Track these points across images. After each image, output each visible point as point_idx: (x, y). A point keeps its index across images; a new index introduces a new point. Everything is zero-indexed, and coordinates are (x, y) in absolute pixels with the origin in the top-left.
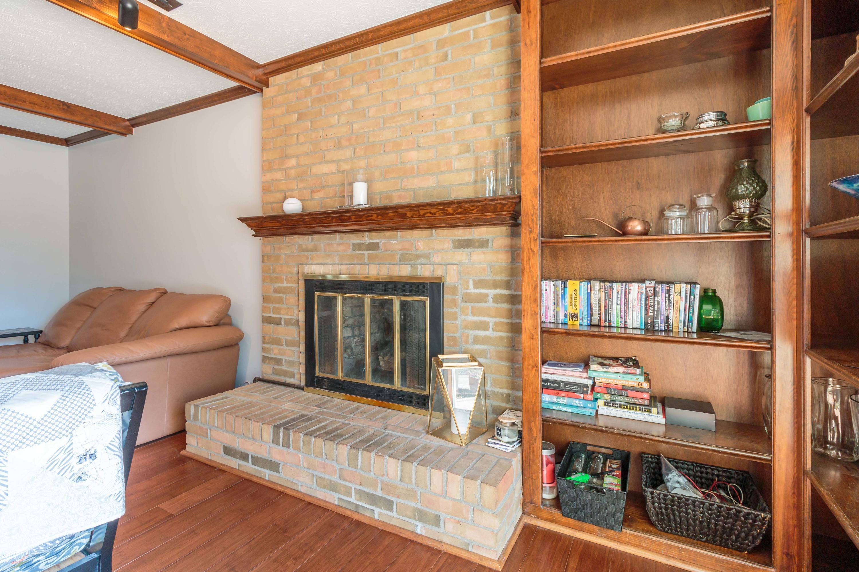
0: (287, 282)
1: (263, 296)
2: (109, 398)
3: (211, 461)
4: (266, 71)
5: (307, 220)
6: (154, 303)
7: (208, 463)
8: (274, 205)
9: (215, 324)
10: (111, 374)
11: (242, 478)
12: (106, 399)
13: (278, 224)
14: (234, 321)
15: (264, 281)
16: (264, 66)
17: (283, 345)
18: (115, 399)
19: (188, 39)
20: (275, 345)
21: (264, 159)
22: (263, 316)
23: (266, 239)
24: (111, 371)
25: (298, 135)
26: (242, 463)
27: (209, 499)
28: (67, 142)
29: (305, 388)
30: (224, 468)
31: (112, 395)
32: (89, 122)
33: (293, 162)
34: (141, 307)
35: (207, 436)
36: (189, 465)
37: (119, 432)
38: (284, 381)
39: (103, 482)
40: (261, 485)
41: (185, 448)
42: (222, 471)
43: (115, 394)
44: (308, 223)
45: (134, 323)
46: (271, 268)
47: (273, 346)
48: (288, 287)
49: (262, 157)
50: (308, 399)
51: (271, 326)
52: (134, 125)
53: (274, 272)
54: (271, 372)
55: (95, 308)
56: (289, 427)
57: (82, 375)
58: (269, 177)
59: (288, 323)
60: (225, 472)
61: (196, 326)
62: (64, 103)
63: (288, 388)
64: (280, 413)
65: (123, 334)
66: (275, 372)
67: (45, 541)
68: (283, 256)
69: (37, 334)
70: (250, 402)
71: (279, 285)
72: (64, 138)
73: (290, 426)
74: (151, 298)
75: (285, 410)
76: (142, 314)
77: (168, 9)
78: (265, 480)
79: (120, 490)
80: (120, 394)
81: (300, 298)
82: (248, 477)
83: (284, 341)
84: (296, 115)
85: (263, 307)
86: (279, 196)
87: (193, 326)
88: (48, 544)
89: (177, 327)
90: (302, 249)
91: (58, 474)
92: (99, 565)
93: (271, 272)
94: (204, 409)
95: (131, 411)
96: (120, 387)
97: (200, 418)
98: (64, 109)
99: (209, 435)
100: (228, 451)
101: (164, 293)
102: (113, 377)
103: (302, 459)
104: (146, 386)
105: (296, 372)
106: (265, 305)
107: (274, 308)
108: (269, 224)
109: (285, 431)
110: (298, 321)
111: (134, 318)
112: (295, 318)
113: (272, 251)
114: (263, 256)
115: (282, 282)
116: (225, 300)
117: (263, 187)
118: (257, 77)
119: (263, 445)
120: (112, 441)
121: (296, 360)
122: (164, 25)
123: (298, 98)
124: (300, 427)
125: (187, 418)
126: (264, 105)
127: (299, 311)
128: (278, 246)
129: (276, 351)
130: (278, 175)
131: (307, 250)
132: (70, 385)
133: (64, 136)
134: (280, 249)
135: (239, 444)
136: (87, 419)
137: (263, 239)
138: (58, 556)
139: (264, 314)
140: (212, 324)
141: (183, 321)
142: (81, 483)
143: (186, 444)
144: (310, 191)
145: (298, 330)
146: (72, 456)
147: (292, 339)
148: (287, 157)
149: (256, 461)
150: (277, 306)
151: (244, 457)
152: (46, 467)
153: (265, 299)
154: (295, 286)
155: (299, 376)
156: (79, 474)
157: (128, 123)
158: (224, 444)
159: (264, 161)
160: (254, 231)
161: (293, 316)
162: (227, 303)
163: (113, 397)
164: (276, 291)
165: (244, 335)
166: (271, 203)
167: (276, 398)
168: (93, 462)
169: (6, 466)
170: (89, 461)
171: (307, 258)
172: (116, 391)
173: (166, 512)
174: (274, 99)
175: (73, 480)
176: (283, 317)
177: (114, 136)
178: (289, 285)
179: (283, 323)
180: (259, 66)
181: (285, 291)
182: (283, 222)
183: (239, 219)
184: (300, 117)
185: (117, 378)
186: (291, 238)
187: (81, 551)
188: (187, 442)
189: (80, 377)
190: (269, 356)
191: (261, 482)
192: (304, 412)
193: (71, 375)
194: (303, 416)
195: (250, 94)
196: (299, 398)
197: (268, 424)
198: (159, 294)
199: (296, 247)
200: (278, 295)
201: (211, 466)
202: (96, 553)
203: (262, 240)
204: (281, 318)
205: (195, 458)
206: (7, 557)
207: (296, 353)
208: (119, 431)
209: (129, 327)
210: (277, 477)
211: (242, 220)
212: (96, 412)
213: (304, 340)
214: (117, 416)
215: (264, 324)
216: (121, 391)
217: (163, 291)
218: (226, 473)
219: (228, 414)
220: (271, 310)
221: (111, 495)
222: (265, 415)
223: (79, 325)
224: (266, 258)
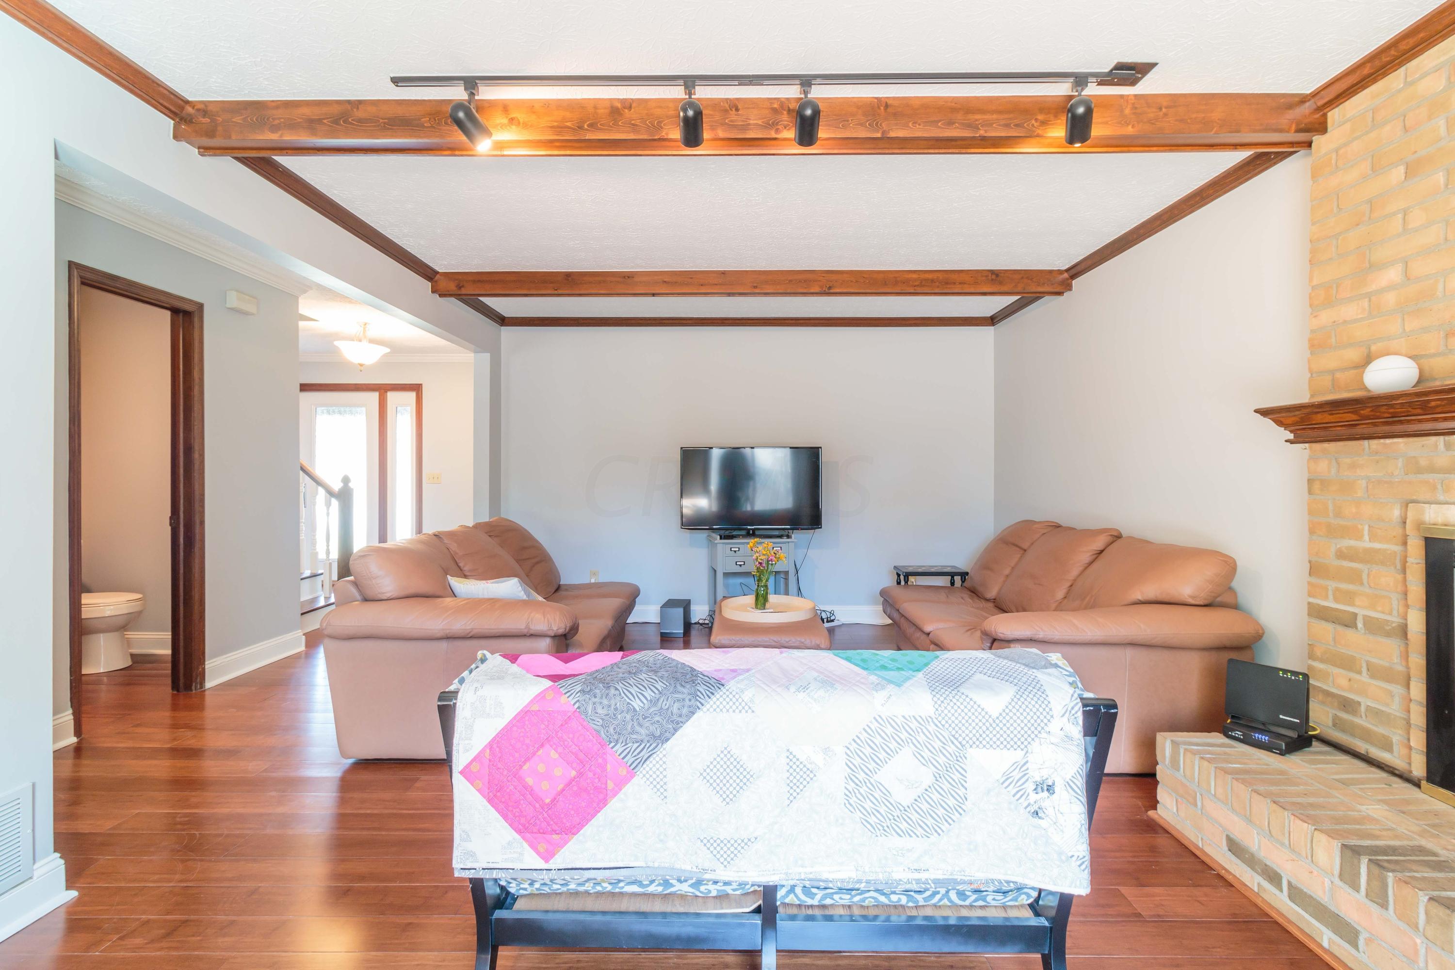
0: (1373, 537)
1: (1310, 562)
2: (1068, 712)
3: (1202, 850)
4: (1320, 103)
5: (1433, 404)
6: (1102, 552)
7: (1198, 853)
8: (1338, 375)
9: (1206, 602)
10: (1068, 673)
11: (1267, 915)
12: (1065, 713)
13: (1354, 417)
14: (1242, 600)
15: (1312, 532)
16: (1315, 95)
17: (1359, 672)
18: (1076, 716)
19: (1166, 115)
20: (1339, 667)
21: (1315, 282)
22: (1309, 603)
23: (1317, 446)
24: (1067, 669)
25: (1405, 212)
26: (1266, 884)
27: (1202, 922)
28: (992, 321)
29: (1424, 783)
30: (1229, 878)
31: (1073, 708)
32: (1019, 289)
33: (1393, 274)
34: (1084, 557)
35: (1196, 805)
36: (1161, 841)
37: (1081, 767)
38: (1363, 752)
39: (1062, 831)
40: (1310, 950)
41: (1155, 808)
42: (1223, 881)
43: (1076, 708)
44: (1439, 410)
45: (1075, 580)
46: (1331, 507)
47: (1336, 671)
48: (1377, 551)
49: (1311, 280)
50: (1436, 814)
51: (1329, 627)
52: (1073, 277)
53: (1338, 514)
54: (1330, 724)
55: (1025, 551)
56: (1386, 864)
57: (1035, 668)
58: (1326, 317)
59: (1374, 627)
60: (1232, 886)
61: (1172, 601)
62: (992, 272)
63: (1374, 769)
64: (1356, 821)
65: (1060, 595)
66: (1337, 723)
67: (1002, 877)
68: (1363, 483)
69: (964, 575)
70: (1282, 772)
71: (1352, 543)
72: (989, 315)
73: (1388, 861)
74: (1099, 543)
75: (1372, 820)
76: (1086, 568)
77: (1133, 82)
78: (1320, 946)
79: (1084, 854)
80: (1081, 709)
81: (1410, 577)
82: (1280, 920)
83: (1364, 665)
84: (1402, 169)
85: (1309, 583)
86: (1353, 355)
87: (1166, 599)
88: (1003, 882)
89: (1140, 598)
90: (1414, 467)
91: (1014, 796)
92: (1050, 938)
93: (1331, 514)
94: (1189, 755)
95: (1095, 739)
96: (1082, 699)
97: (1182, 766)
98: (992, 280)
99: (1199, 804)
100: (1235, 847)
101: (1118, 537)
102: (1071, 679)
103: (1422, 951)
104: (1115, 706)
105: (1395, 739)
106: (1314, 580)
107: (1337, 589)
108: (1327, 418)
109: (1376, 870)
110: (1403, 631)
111: (1075, 572)
112: (1395, 619)
113: (1333, 471)
114: (1310, 481)
115: (1360, 538)
116: (1226, 562)
117: (1310, 340)
118: (1298, 123)
119: (1315, 873)
120: (1073, 777)
121: (1398, 714)
122: (1127, 111)
123: (1406, 130)
124: (1416, 875)
125: (1159, 758)
126: (1315, 174)
127: (1407, 606)
128: (1348, 461)
129: (1343, 682)
130: (1350, 311)
131: (1432, 469)
132: (1024, 679)
133: (989, 313)
134: (1353, 466)
135: (1259, 847)
136: (1044, 735)
137: (1310, 448)
138: (1006, 897)
139: (1311, 600)
140: (1201, 603)
141: (1149, 591)
142: (1036, 821)
143: (1158, 802)
144: (1442, 334)
145: (1402, 649)
146: (1027, 780)
147: (1385, 663)
148: (1374, 267)
149: (1296, 894)
150: (1344, 586)
151: (1274, 878)
152: (1001, 781)
153: (1315, 569)
154: (1398, 548)
155: (1404, 751)
156: (1036, 807)
157: (1066, 275)
158: (1229, 834)
159: (1314, 288)
160: (1291, 432)
161: (1390, 614)
162: (1230, 566)
163: (1073, 712)
164: (1341, 555)
165: (1263, 634)
166: (1332, 372)
167: (1343, 782)
168: (1051, 797)
169: (965, 764)
170: (1046, 794)
171: (1434, 488)
172: (1077, 703)
173: (1130, 905)
174: (1341, 152)
175: (1029, 812)
176: (1361, 612)
177: (1047, 298)
178: (1377, 545)
179: (1360, 625)
180: (1303, 99)
181: (1368, 557)
182: (1366, 412)
183: (1256, 411)
184: (1411, 170)
185: (1074, 682)
186: (1385, 444)
187: (1028, 905)
188: (1159, 798)
189: (1034, 670)
190: (1325, 687)
191: (1312, 946)
192: (1423, 842)
193: (1024, 664)
194: (1421, 850)
195: (1281, 160)
196: (1407, 802)
197: (1331, 834)
198: (1110, 539)
199: (1400, 462)
200: (1346, 564)
201: (1203, 862)
202: (1047, 919)
203: (1308, 451)
204: (1355, 615)
205: (1173, 832)
206: (967, 876)
207: (1397, 699)
208: (1082, 765)
209: (1069, 584)
210: (1353, 956)
211: (1264, 412)
212: (1055, 726)
213: (1424, 675)
214: (1079, 741)
215: (1313, 620)
216: (1084, 706)
217: (1115, 534)
218: (1233, 889)
219: (1237, 779)
220: (1330, 593)
221: (1073, 856)
222: (1318, 812)
223: (1007, 571)
224: (1317, 486)
